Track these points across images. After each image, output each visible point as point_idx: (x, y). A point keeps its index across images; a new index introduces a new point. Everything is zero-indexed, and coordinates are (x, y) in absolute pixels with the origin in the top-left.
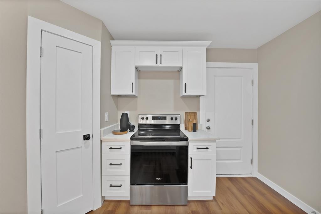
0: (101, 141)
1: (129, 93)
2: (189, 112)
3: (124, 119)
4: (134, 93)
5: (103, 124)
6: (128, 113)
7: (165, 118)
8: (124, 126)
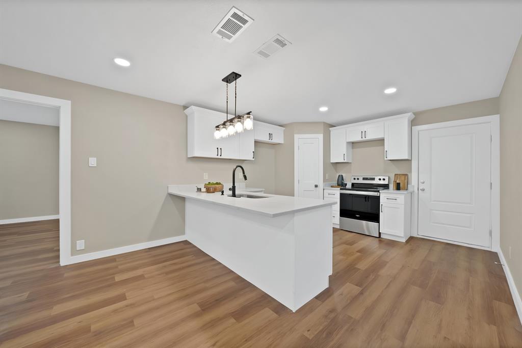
0: (324, 189)
1: (343, 161)
2: (400, 174)
3: (340, 178)
4: (345, 161)
5: (325, 180)
6: (344, 175)
7: (373, 179)
8: (340, 183)
